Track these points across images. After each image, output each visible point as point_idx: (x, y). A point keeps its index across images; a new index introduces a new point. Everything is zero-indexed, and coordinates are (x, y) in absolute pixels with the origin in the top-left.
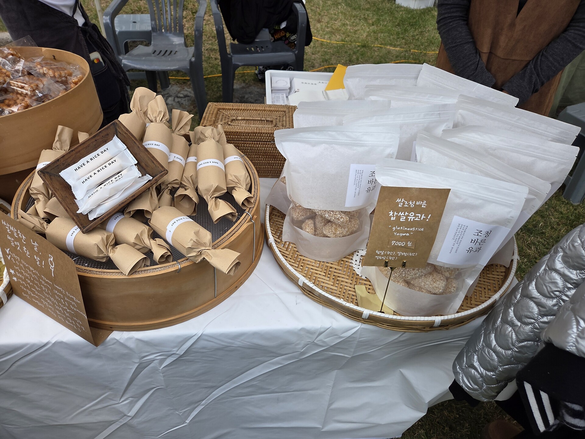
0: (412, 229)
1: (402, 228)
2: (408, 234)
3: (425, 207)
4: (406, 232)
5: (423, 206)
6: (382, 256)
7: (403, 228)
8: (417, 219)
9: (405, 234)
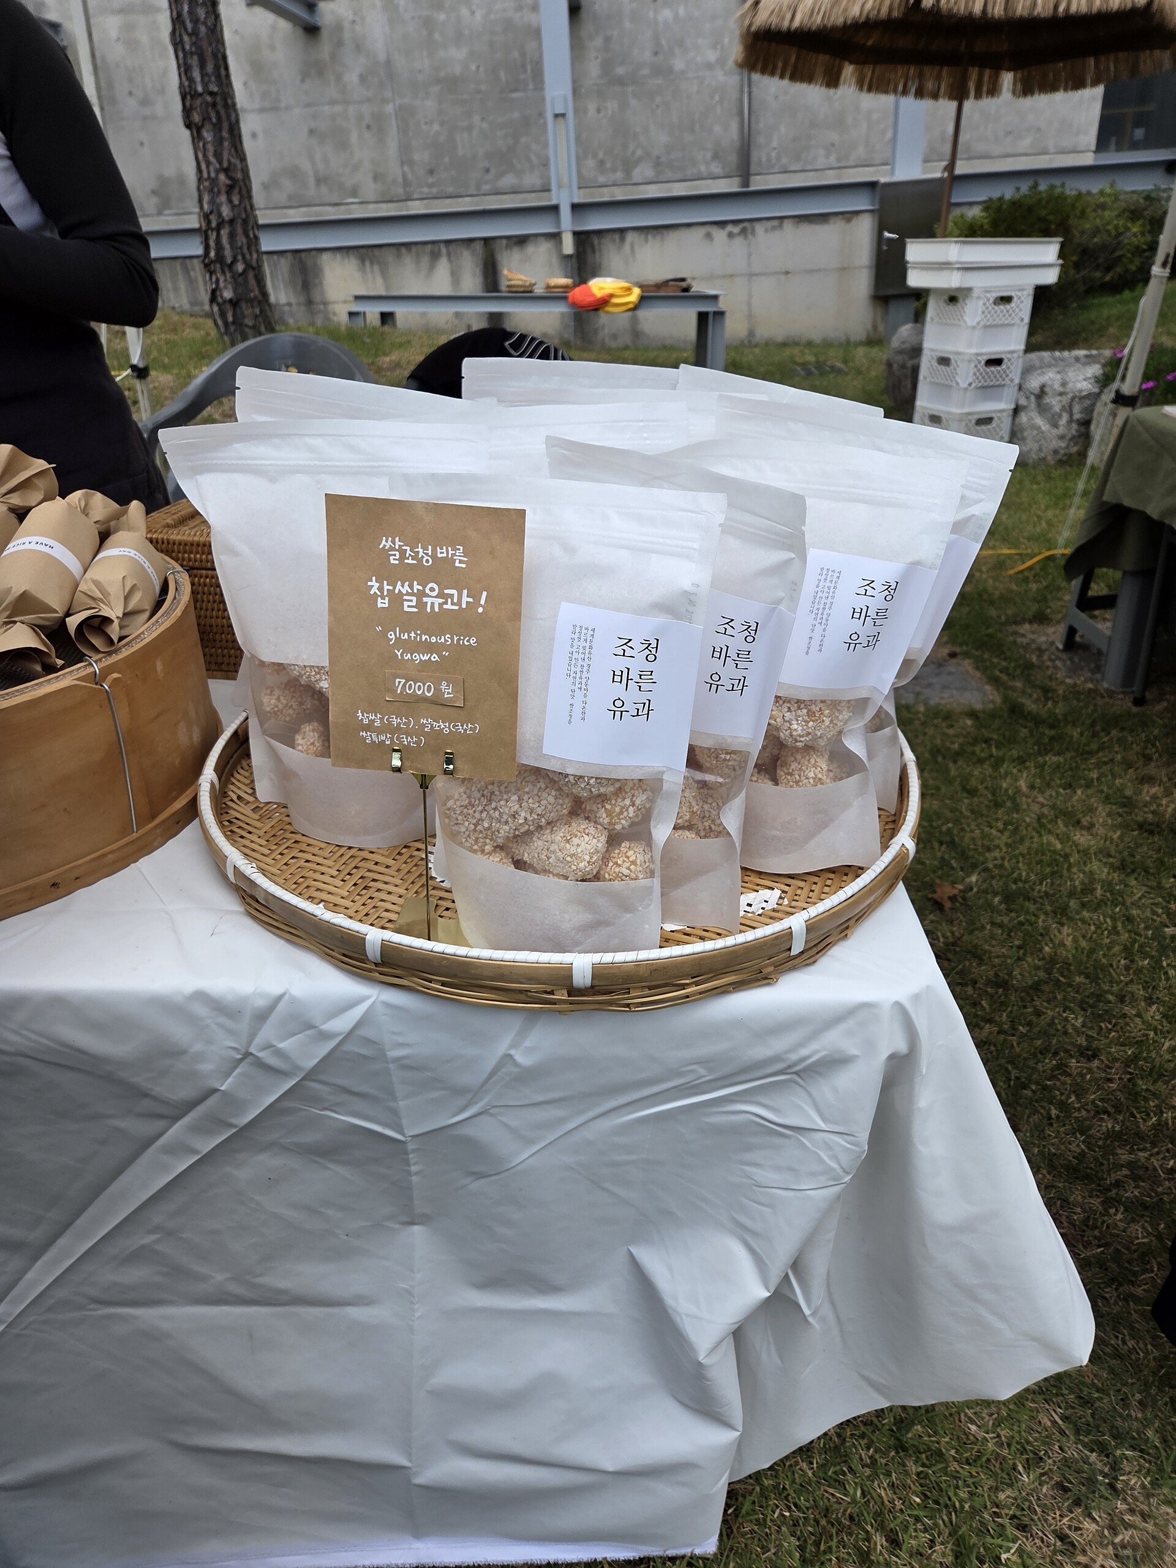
0: (443, 640)
1: (413, 635)
2: (435, 658)
3: (464, 566)
4: (430, 648)
5: (457, 564)
6: (379, 731)
7: (417, 634)
8: (449, 606)
9: (426, 658)
